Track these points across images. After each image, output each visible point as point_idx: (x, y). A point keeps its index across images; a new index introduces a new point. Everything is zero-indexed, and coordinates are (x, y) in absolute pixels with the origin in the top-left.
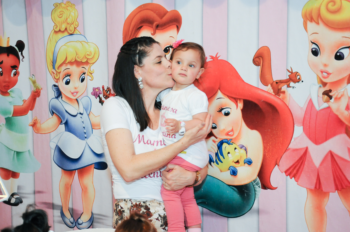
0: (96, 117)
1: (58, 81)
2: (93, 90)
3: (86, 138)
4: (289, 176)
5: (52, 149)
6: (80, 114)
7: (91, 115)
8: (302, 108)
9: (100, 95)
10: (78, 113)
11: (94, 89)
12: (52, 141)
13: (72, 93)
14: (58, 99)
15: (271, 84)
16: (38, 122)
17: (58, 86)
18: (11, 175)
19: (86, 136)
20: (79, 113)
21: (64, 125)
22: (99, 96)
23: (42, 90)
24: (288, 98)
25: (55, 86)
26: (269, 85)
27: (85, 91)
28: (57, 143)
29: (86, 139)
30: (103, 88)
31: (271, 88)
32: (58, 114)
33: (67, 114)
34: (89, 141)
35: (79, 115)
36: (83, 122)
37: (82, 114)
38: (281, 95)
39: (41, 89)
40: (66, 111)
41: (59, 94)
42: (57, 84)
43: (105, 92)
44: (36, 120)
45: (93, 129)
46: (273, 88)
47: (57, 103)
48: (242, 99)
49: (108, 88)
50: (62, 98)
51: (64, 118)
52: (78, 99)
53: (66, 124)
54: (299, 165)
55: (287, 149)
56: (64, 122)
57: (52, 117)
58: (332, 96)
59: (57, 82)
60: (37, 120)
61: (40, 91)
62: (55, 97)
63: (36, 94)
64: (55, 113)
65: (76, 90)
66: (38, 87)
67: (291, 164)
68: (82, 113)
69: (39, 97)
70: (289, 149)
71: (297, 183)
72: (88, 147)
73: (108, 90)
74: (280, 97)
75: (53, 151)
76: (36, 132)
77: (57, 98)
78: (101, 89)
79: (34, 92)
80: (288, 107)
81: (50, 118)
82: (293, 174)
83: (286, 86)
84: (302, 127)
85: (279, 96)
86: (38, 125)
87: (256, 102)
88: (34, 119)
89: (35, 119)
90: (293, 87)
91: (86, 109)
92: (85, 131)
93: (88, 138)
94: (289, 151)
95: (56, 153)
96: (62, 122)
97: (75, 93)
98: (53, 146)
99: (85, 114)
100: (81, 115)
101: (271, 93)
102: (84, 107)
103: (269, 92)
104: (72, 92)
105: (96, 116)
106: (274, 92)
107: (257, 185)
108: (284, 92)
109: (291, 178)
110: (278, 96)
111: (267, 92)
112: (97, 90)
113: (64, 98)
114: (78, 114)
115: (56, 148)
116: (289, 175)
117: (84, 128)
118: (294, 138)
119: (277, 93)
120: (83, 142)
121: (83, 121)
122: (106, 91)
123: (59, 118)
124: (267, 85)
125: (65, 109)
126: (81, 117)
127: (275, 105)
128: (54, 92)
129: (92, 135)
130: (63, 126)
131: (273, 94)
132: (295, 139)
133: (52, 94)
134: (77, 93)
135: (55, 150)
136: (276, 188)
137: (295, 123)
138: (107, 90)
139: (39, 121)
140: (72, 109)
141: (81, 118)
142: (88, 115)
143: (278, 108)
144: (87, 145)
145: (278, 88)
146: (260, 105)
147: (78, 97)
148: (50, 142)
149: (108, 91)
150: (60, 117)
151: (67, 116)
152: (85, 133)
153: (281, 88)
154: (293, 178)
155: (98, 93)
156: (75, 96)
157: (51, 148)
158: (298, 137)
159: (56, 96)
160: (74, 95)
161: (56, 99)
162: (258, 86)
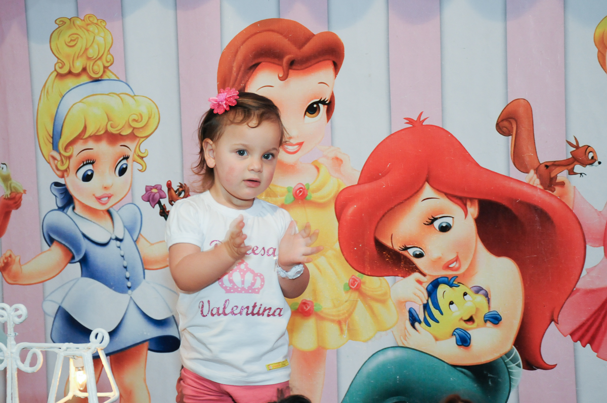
0: (152, 244)
1: (66, 175)
2: (147, 191)
3: (129, 288)
4: (579, 342)
5: (49, 315)
6: (117, 239)
7: (141, 242)
8: (600, 212)
9: (161, 200)
10: (111, 239)
11: (148, 189)
12: (49, 298)
13: (99, 199)
14: (65, 211)
15: (535, 170)
16: (15, 260)
17: (64, 185)
19: (129, 284)
20: (114, 237)
21: (78, 264)
22: (159, 203)
23: (25, 193)
24: (571, 195)
25: (57, 184)
26: (532, 172)
27: (128, 193)
28: (60, 302)
29: (130, 291)
30: (169, 185)
31: (535, 176)
32: (63, 242)
33: (87, 241)
34: (136, 294)
35: (114, 243)
36: (123, 256)
37: (121, 240)
38: (557, 189)
39: (22, 192)
40: (85, 236)
41: (68, 200)
42: (62, 181)
43: (174, 193)
44: (10, 256)
45: (146, 271)
46: (540, 177)
47: (63, 220)
48: (476, 199)
49: (181, 186)
50: (74, 208)
51: (78, 250)
52: (112, 210)
53: (84, 261)
54: (599, 320)
55: (572, 291)
56: (77, 258)
57: (49, 250)
59: (63, 177)
60: (13, 256)
61: (20, 198)
62: (57, 208)
63: (11, 202)
64: (58, 241)
65: (108, 192)
66: (15, 188)
67: (584, 319)
68: (121, 237)
69: (17, 208)
70: (578, 290)
71: (596, 354)
72: (135, 306)
73: (181, 189)
74: (555, 193)
75: (50, 320)
76: (10, 281)
77: (62, 208)
78: (165, 189)
79: (5, 199)
80: (571, 211)
81: (45, 252)
82: (587, 338)
83: (565, 172)
84: (603, 247)
85: (553, 192)
86: (14, 268)
87: (505, 203)
88: (5, 254)
89: (8, 254)
90: (581, 174)
91: (131, 231)
92: (128, 275)
93: (134, 289)
94: (578, 294)
95: (59, 323)
96: (73, 258)
97: (105, 197)
98: (51, 309)
99: (128, 240)
100: (118, 243)
101: (535, 185)
102: (125, 227)
103: (531, 183)
104: (98, 195)
105: (153, 242)
106: (542, 184)
107: (514, 363)
108: (562, 184)
109: (584, 346)
110: (550, 192)
111: (528, 184)
112: (154, 191)
113: (78, 209)
114: (112, 241)
115: (57, 313)
116: (580, 339)
117: (125, 268)
118: (587, 270)
119: (549, 186)
120: (124, 298)
121: (122, 254)
122: (176, 192)
123: (67, 250)
124: (528, 172)
125: (81, 231)
126: (118, 245)
127: (545, 209)
128: (56, 196)
129: (144, 281)
130: (77, 266)
131: (541, 187)
132: (589, 271)
133: (50, 200)
134: (109, 197)
135: (55, 318)
136: (555, 365)
137: (587, 240)
138: (178, 189)
139: (17, 259)
140: (98, 231)
141: (119, 247)
142: (135, 242)
143: (550, 214)
144: (132, 303)
145: (550, 175)
146: (513, 210)
147: (112, 207)
148: (44, 299)
149: (182, 191)
150: (71, 248)
151: (85, 245)
152: (128, 279)
153: (556, 177)
154: (588, 345)
155: (157, 196)
156: (104, 204)
157: (45, 313)
158: (595, 266)
159: (60, 205)
160: (103, 202)
161: (60, 213)
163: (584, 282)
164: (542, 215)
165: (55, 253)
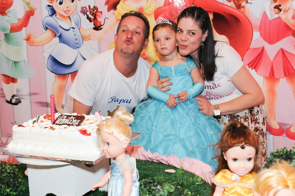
0: (85, 30)
1: (53, 2)
3: (78, 47)
4: (250, 68)
5: (46, 58)
6: (73, 28)
7: (81, 29)
8: (258, 18)
9: (87, 12)
10: (70, 28)
11: (82, 8)
12: (46, 51)
13: (65, 12)
14: (52, 16)
15: (233, 1)
16: (32, 36)
17: (52, 6)
18: (11, 81)
19: (78, 46)
20: (71, 27)
21: (58, 37)
23: (36, 9)
24: (247, 11)
25: (49, 6)
26: (232, 2)
27: (75, 9)
28: (50, 53)
29: (78, 49)
30: (90, 7)
31: (233, 4)
32: (52, 29)
33: (61, 28)
34: (80, 50)
35: (71, 29)
36: (75, 35)
37: (74, 28)
38: (242, 9)
39: (35, 9)
40: (60, 26)
41: (53, 12)
42: (51, 5)
44: (30, 35)
45: (83, 41)
46: (235, 4)
48: (212, 12)
49: (94, 7)
50: (56, 15)
51: (58, 32)
52: (70, 16)
53: (60, 37)
54: (258, 60)
55: (248, 49)
56: (58, 35)
57: (46, 32)
58: (282, 9)
59: (51, 3)
60: (31, 35)
61: (34, 11)
62: (49, 15)
63: (30, 13)
64: (49, 29)
65: (68, 9)
66: (32, 8)
67: (252, 59)
68: (74, 27)
69: (33, 16)
70: (250, 48)
71: (256, 72)
72: (80, 55)
74: (241, 11)
75: (46, 60)
76: (30, 45)
77: (51, 15)
79: (27, 12)
80: (247, 18)
81: (44, 33)
82: (253, 66)
83: (245, 2)
84: (259, 32)
85: (240, 10)
86: (32, 39)
87: (223, 14)
88: (28, 34)
89: (29, 34)
90: (251, 3)
91: (77, 25)
92: (77, 42)
93: (80, 48)
94: (250, 50)
95: (50, 61)
96: (56, 35)
97: (68, 11)
98: (47, 55)
99: (76, 28)
100: (73, 29)
101: (233, 7)
102: (75, 23)
103: (232, 6)
104: (65, 10)
106: (236, 7)
108: (244, 7)
109: (252, 70)
110: (239, 10)
111: (231, 7)
112: (84, 9)
113: (58, 16)
114: (71, 28)
115: (49, 57)
116: (251, 67)
117: (76, 39)
118: (253, 41)
119: (238, 8)
120: (76, 51)
121: (75, 34)
122: (92, 9)
123: (53, 32)
124: (230, 2)
125: (59, 25)
126: (73, 30)
127: (238, 17)
128: (48, 11)
129: (83, 45)
131: (236, 8)
132: (254, 41)
133: (46, 12)
134: (69, 11)
135: (48, 59)
137: (253, 29)
139: (33, 36)
140: (66, 24)
141: (74, 31)
142: (79, 29)
143: (239, 19)
144: (79, 53)
145: (239, 3)
146: (226, 17)
147: (70, 15)
148: (44, 52)
149: (95, 9)
150: (55, 31)
151: (61, 30)
152: (77, 44)
153: (241, 4)
154: (254, 69)
155: (85, 11)
156: (67, 14)
157: (44, 57)
158: (256, 39)
159: (50, 14)
160: (67, 13)
161: (50, 17)
162: (224, 2)
163: (253, 46)
164: (236, 19)
165: (49, 33)
